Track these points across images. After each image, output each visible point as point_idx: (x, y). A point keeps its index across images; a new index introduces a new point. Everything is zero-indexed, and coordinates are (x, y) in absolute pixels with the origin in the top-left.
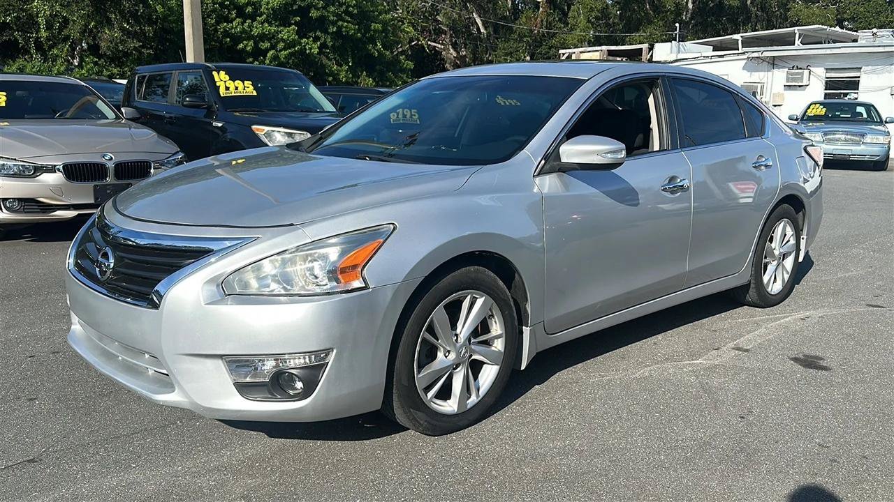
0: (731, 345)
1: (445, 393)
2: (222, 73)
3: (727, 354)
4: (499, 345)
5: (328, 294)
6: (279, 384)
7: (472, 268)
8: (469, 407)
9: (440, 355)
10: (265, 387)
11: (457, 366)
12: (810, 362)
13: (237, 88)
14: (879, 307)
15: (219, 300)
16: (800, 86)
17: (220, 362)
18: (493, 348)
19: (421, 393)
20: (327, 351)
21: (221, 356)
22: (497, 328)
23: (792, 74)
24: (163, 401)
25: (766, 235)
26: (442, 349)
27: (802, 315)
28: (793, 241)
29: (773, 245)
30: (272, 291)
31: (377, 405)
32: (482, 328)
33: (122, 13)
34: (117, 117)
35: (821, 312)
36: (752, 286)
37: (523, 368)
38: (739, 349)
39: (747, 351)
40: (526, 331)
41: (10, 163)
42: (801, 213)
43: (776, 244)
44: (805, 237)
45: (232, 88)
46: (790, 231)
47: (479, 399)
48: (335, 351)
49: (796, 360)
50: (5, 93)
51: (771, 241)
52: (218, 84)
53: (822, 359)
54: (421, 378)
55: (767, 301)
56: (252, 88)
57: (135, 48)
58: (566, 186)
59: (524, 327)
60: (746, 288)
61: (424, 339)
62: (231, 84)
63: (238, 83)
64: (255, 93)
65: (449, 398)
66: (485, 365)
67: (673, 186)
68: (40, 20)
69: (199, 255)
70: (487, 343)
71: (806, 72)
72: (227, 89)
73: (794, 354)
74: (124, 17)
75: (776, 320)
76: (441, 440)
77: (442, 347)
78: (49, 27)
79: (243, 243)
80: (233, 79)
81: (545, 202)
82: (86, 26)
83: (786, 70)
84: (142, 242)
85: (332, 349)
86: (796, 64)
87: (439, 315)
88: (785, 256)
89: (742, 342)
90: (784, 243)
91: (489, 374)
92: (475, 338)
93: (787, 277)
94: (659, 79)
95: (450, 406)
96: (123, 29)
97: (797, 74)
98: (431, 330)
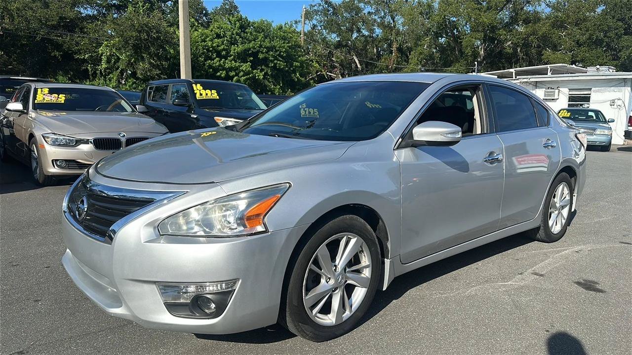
0: (530, 271)
1: (326, 310)
2: (199, 85)
3: (528, 279)
4: (367, 273)
5: (238, 236)
6: (197, 305)
7: (348, 216)
8: (344, 320)
9: (323, 281)
10: (188, 307)
11: (336, 289)
12: (589, 286)
13: (207, 94)
14: (629, 244)
15: (155, 239)
16: (553, 99)
17: (154, 287)
18: (363, 275)
19: (308, 311)
20: (234, 281)
21: (155, 282)
22: (365, 260)
23: (548, 92)
24: (113, 313)
25: (551, 194)
26: (324, 277)
27: (577, 248)
28: (568, 198)
29: (555, 200)
30: (196, 232)
31: (274, 321)
32: (355, 260)
33: (149, 54)
34: (133, 111)
35: (589, 247)
36: (542, 228)
37: (384, 289)
38: (536, 274)
39: (542, 275)
40: (387, 262)
41: (62, 138)
42: (573, 179)
43: (557, 200)
44: (576, 195)
45: (204, 94)
46: (566, 191)
47: (352, 313)
48: (240, 281)
49: (579, 283)
50: (64, 95)
51: (554, 197)
52: (195, 92)
53: (598, 284)
54: (308, 299)
55: (551, 238)
56: (216, 94)
57: (157, 75)
58: (417, 157)
59: (385, 259)
60: (537, 229)
61: (310, 270)
62: (203, 92)
63: (208, 91)
64: (218, 98)
65: (329, 313)
66: (356, 287)
67: (492, 159)
68: (103, 57)
69: (144, 204)
70: (358, 271)
71: (557, 91)
72: (201, 94)
73: (576, 279)
74: (151, 57)
75: (558, 252)
76: (323, 346)
77: (325, 275)
78: (108, 61)
79: (176, 195)
80: (205, 89)
81: (401, 168)
82: (130, 61)
83: (545, 89)
84: (111, 194)
85: (239, 279)
86: (550, 86)
87: (322, 251)
88: (563, 207)
89: (536, 268)
90: (562, 199)
91: (359, 294)
92: (349, 268)
93: (564, 221)
94: (480, 85)
95: (330, 320)
96: (150, 63)
97: (551, 92)
98: (316, 263)
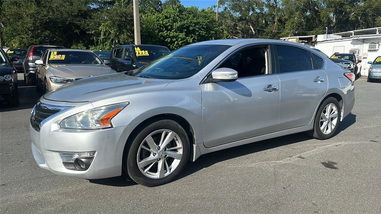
0: (298, 155)
1: (154, 169)
2: (138, 48)
3: (294, 159)
4: (181, 152)
6: (78, 164)
7: (165, 120)
8: (165, 176)
9: (152, 155)
10: (73, 165)
11: (160, 159)
12: (329, 165)
13: (142, 53)
14: (376, 142)
15: (58, 130)
16: (375, 50)
17: (57, 154)
18: (178, 153)
19: (142, 170)
20: (94, 152)
21: (57, 151)
22: (179, 145)
23: (371, 46)
24: (42, 167)
25: (322, 109)
26: (152, 153)
27: (337, 144)
28: (336, 113)
29: (326, 114)
30: (77, 127)
31: (120, 174)
32: (172, 144)
33: (127, 29)
34: (102, 63)
35: (347, 143)
36: (315, 131)
37: (194, 161)
38: (300, 157)
39: (303, 158)
42: (341, 101)
44: (343, 111)
45: (141, 53)
46: (335, 108)
47: (171, 173)
48: (97, 152)
49: (324, 164)
50: (65, 55)
51: (325, 112)
52: (136, 52)
53: (336, 164)
54: (141, 164)
55: (323, 137)
56: (147, 53)
59: (194, 145)
60: (312, 131)
61: (142, 149)
62: (140, 52)
63: (143, 52)
64: (148, 55)
65: (157, 172)
66: (175, 159)
67: (269, 89)
70: (176, 150)
71: (377, 45)
72: (139, 53)
73: (323, 161)
74: (128, 31)
75: (324, 145)
76: (151, 189)
78: (105, 35)
79: (69, 108)
80: (141, 50)
81: (202, 96)
82: (116, 34)
83: (369, 44)
85: (96, 151)
86: (373, 42)
87: (149, 139)
88: (332, 119)
89: (303, 155)
90: (332, 113)
91: (176, 163)
92: (168, 148)
93: (333, 127)
94: (268, 45)
95: (156, 175)
96: (127, 35)
97: (374, 45)
98: (146, 144)
